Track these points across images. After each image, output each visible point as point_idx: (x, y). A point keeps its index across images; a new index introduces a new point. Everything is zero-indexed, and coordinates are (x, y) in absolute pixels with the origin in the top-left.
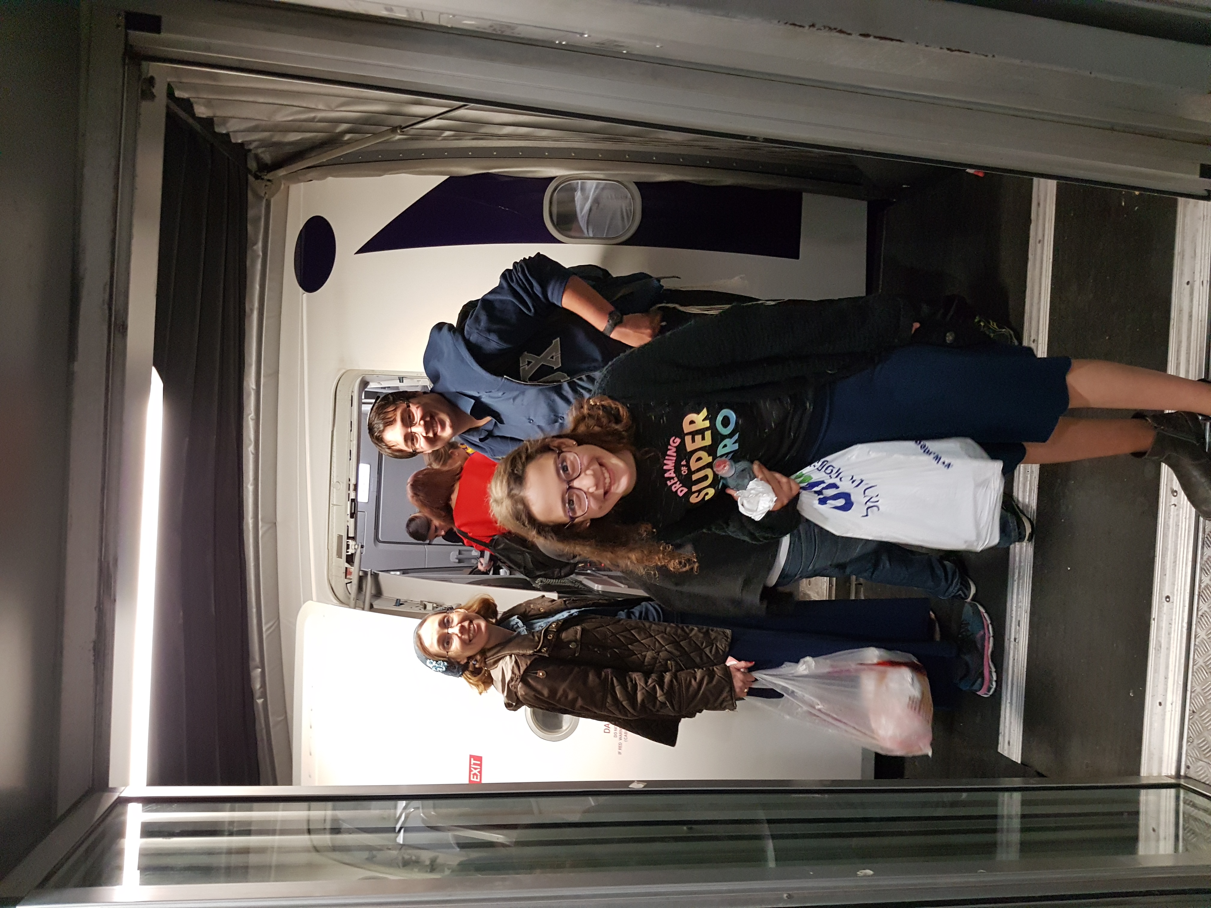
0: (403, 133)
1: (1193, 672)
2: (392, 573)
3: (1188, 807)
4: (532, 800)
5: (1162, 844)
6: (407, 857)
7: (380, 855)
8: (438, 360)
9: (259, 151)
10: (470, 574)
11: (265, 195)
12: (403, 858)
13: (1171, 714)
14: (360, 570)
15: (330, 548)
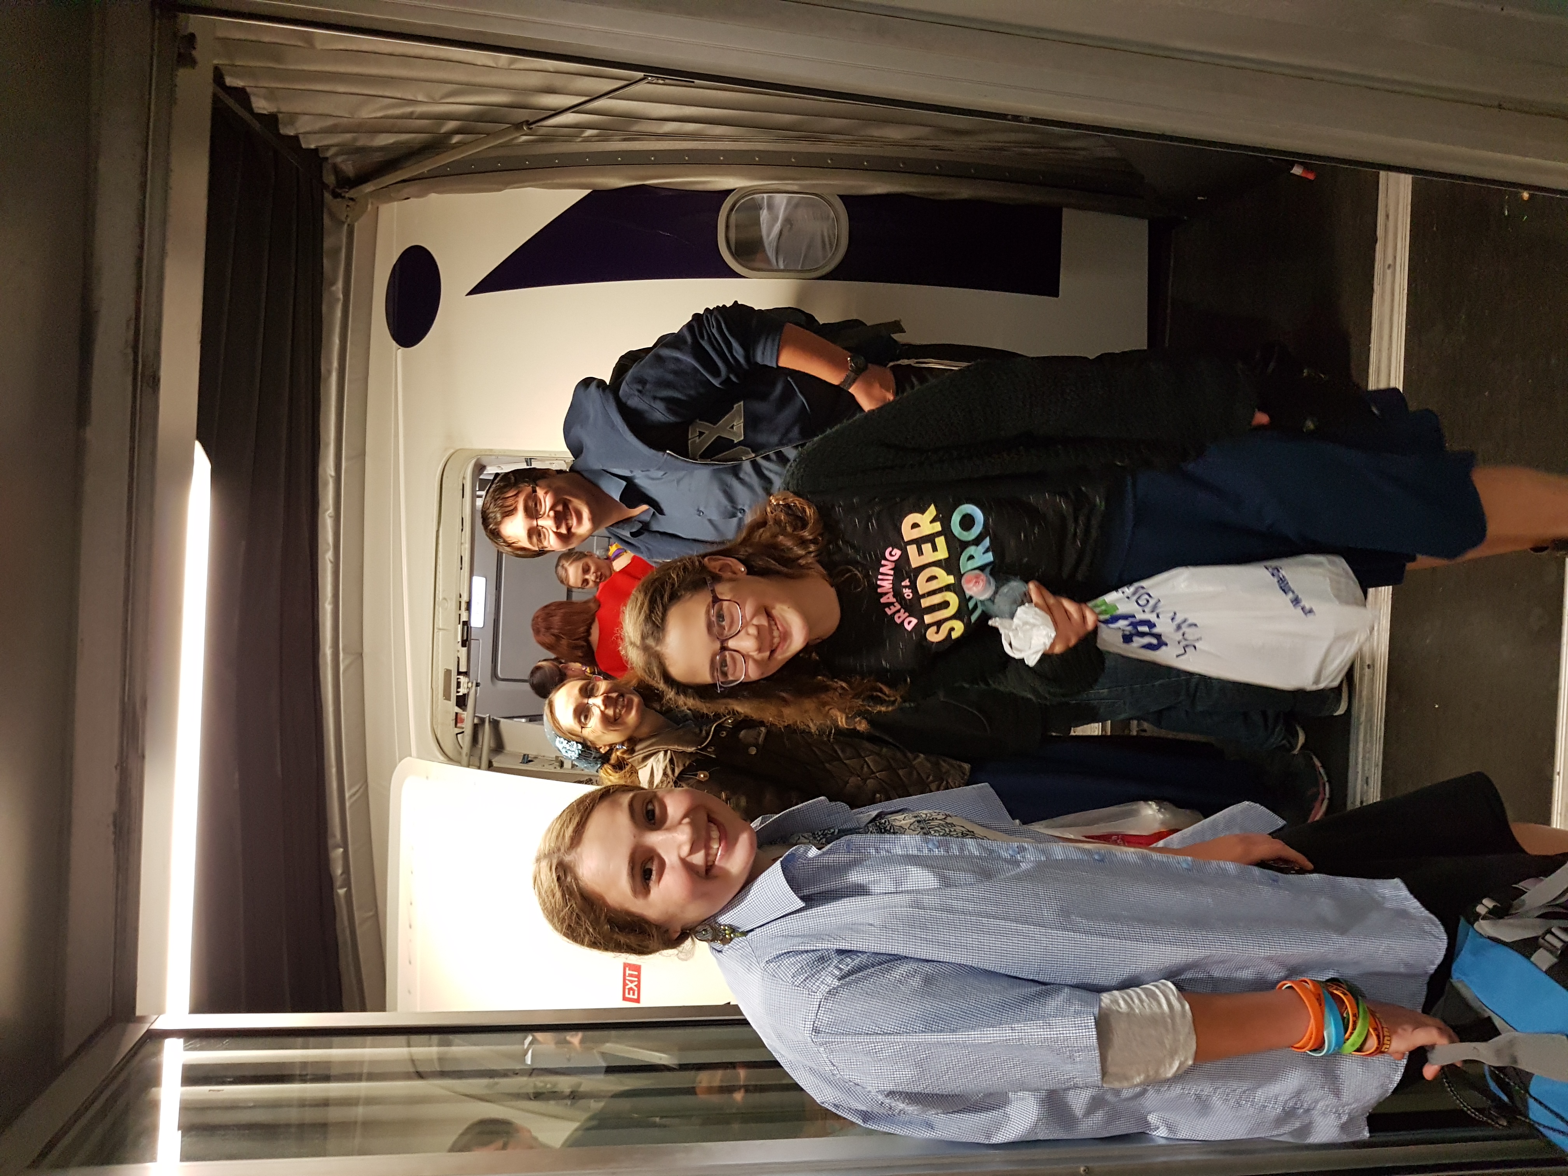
0: (530, 132)
2: (515, 720)
8: (582, 426)
9: (339, 159)
11: (346, 219)
14: (475, 716)
15: (434, 687)
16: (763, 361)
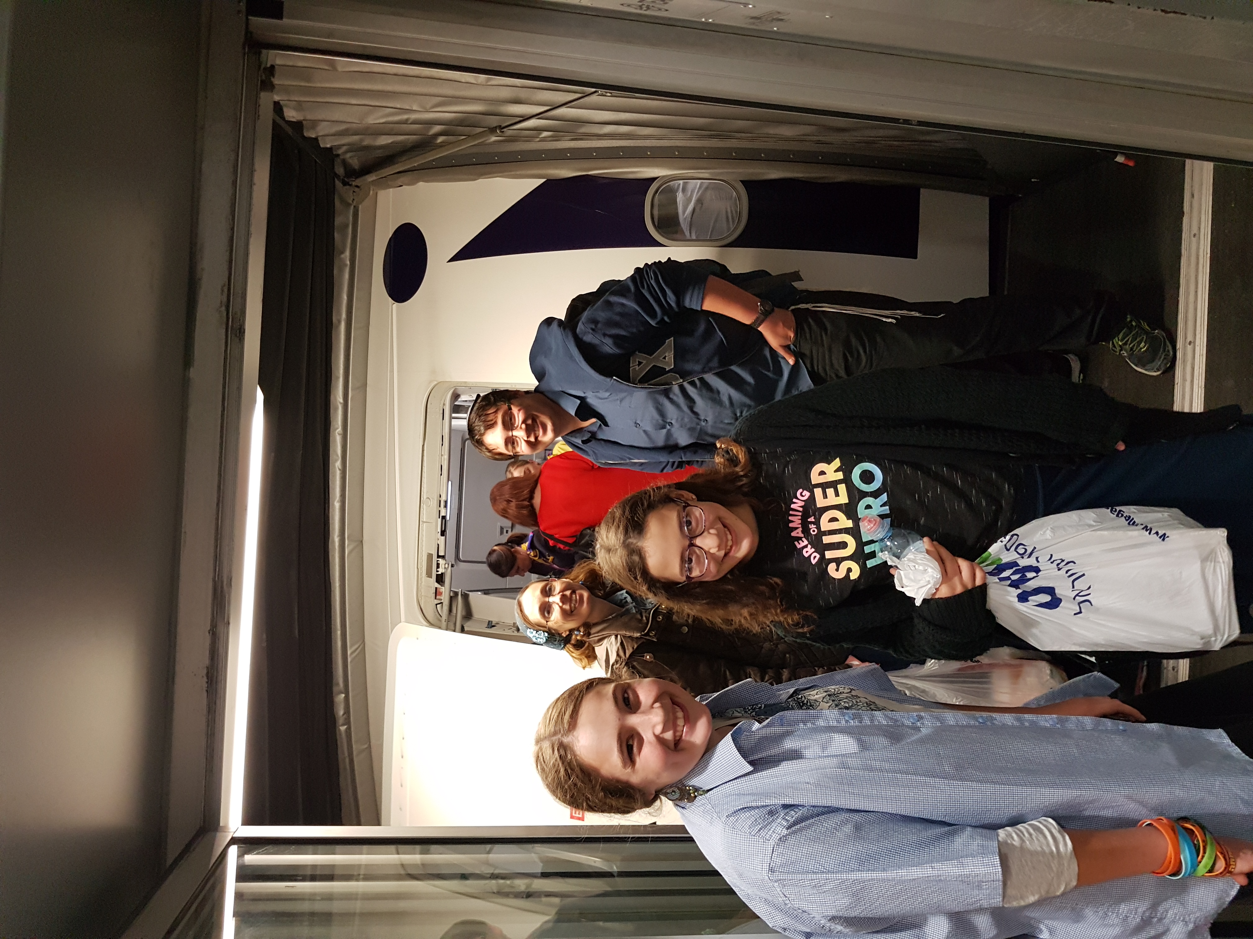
0: (501, 134)
2: (482, 593)
8: (545, 357)
9: (348, 155)
11: (353, 202)
14: (451, 590)
15: (419, 567)
16: (691, 305)
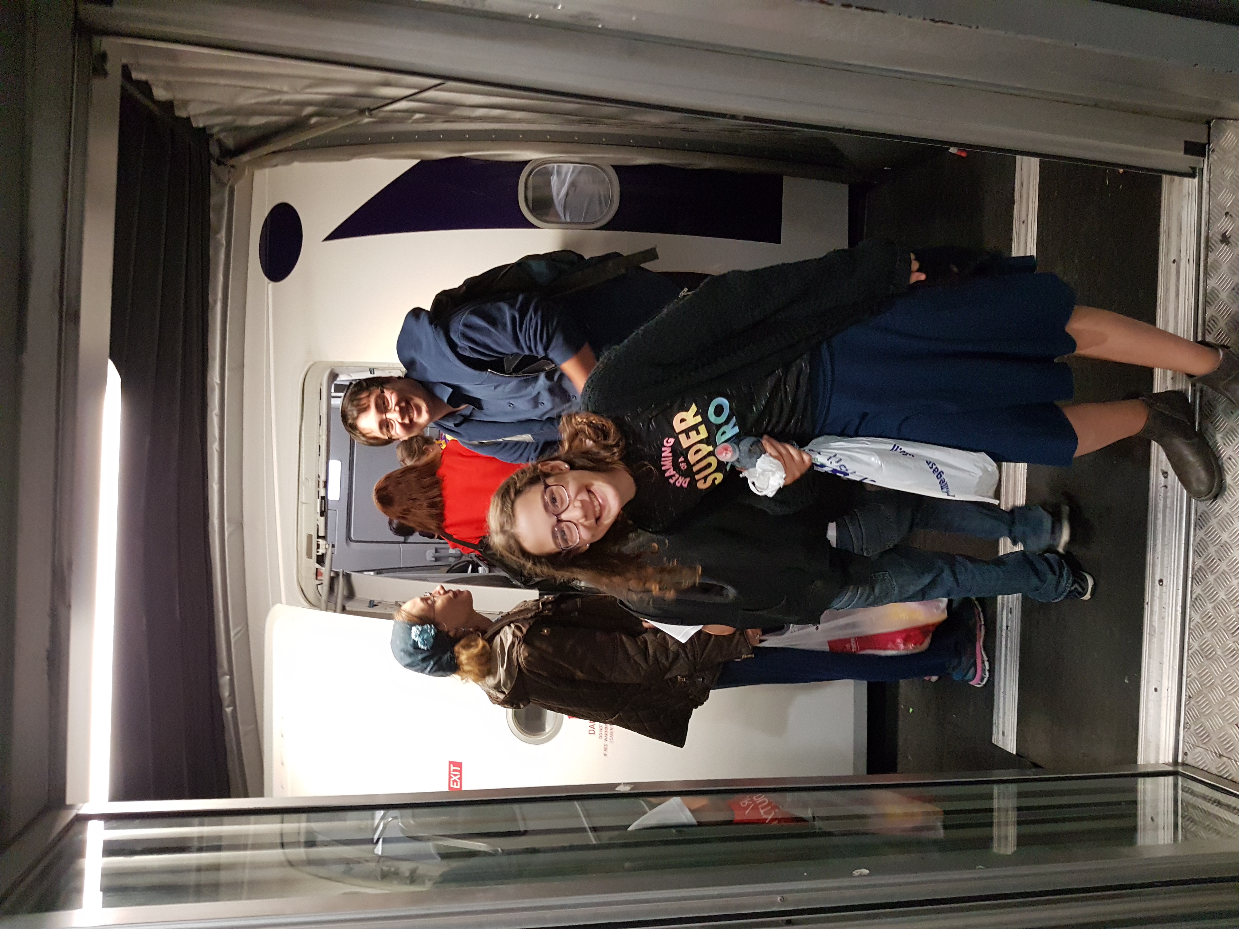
0: (371, 116)
1: (1188, 656)
2: (365, 573)
3: (1187, 795)
4: (516, 807)
5: (1161, 833)
6: (385, 868)
7: (357, 868)
8: (411, 347)
9: (222, 136)
10: (447, 572)
12: (382, 870)
13: (1167, 700)
14: (331, 571)
15: (298, 549)
